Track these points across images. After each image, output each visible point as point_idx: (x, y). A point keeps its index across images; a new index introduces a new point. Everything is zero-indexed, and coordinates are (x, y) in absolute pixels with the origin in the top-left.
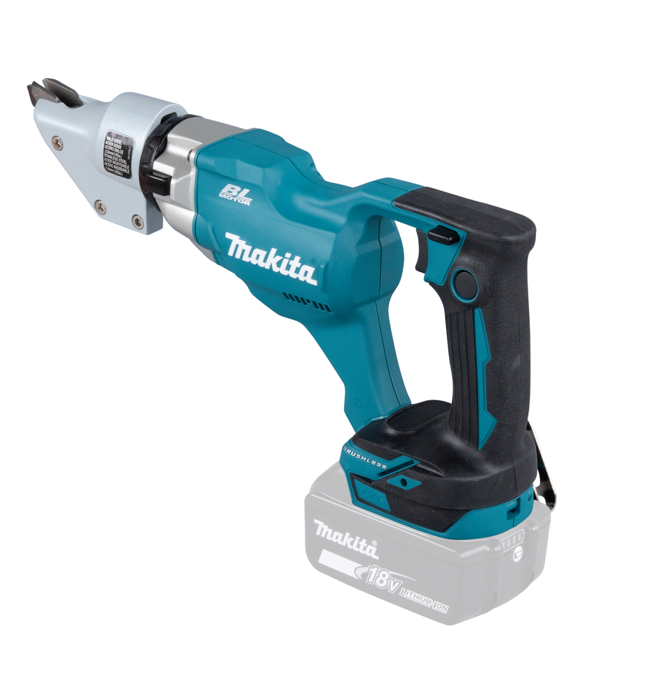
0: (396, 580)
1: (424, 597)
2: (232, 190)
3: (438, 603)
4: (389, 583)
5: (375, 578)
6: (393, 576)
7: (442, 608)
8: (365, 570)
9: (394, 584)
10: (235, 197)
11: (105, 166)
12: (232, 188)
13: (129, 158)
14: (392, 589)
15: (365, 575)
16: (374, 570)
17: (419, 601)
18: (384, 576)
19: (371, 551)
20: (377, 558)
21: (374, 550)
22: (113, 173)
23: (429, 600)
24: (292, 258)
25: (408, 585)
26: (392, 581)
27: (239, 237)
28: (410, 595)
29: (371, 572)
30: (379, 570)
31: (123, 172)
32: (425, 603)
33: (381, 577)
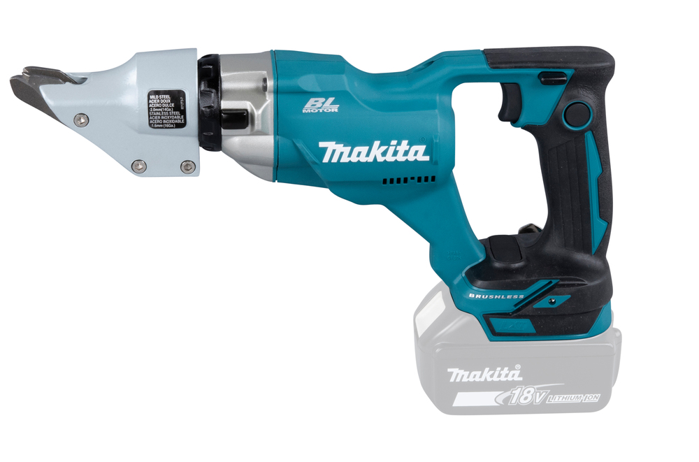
0: (542, 391)
1: (573, 396)
2: (315, 103)
3: (588, 395)
4: (534, 397)
5: (519, 398)
6: (538, 389)
7: (593, 398)
8: (508, 394)
9: (540, 395)
10: (320, 108)
11: (150, 124)
12: (316, 101)
13: (182, 108)
14: (537, 401)
15: (507, 400)
16: (517, 392)
17: (569, 401)
18: (529, 392)
19: (515, 375)
20: (521, 379)
21: (517, 373)
22: (163, 128)
23: (579, 396)
24: (399, 144)
25: (555, 391)
26: (538, 394)
27: (335, 143)
28: (558, 399)
29: (514, 394)
30: (523, 389)
31: (176, 124)
32: (575, 401)
33: (527, 395)
